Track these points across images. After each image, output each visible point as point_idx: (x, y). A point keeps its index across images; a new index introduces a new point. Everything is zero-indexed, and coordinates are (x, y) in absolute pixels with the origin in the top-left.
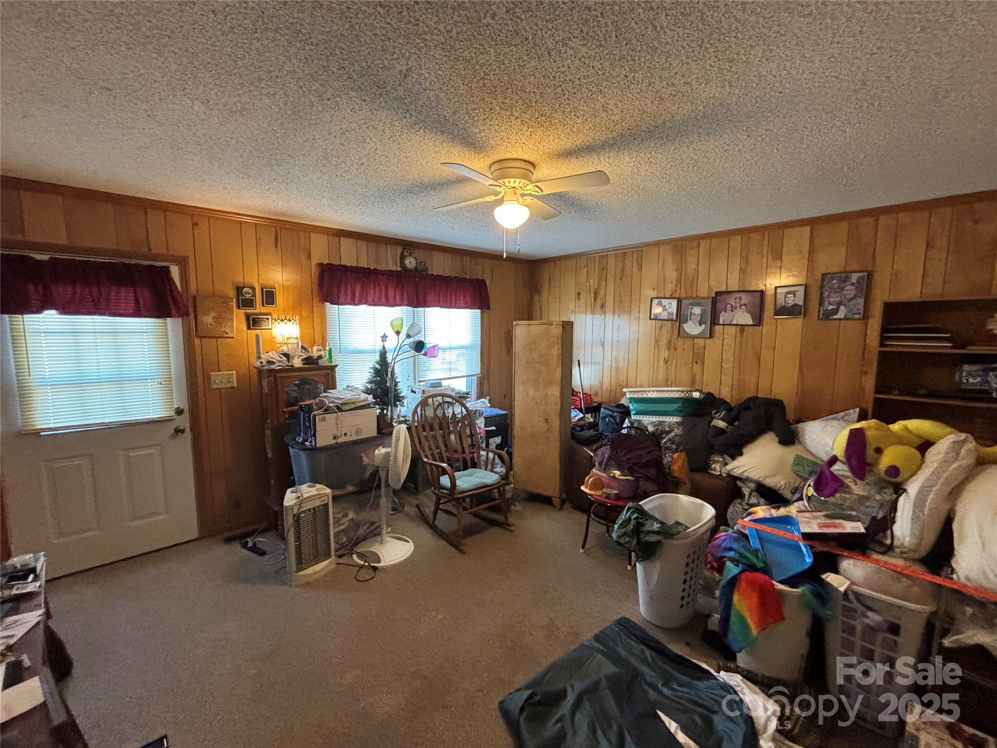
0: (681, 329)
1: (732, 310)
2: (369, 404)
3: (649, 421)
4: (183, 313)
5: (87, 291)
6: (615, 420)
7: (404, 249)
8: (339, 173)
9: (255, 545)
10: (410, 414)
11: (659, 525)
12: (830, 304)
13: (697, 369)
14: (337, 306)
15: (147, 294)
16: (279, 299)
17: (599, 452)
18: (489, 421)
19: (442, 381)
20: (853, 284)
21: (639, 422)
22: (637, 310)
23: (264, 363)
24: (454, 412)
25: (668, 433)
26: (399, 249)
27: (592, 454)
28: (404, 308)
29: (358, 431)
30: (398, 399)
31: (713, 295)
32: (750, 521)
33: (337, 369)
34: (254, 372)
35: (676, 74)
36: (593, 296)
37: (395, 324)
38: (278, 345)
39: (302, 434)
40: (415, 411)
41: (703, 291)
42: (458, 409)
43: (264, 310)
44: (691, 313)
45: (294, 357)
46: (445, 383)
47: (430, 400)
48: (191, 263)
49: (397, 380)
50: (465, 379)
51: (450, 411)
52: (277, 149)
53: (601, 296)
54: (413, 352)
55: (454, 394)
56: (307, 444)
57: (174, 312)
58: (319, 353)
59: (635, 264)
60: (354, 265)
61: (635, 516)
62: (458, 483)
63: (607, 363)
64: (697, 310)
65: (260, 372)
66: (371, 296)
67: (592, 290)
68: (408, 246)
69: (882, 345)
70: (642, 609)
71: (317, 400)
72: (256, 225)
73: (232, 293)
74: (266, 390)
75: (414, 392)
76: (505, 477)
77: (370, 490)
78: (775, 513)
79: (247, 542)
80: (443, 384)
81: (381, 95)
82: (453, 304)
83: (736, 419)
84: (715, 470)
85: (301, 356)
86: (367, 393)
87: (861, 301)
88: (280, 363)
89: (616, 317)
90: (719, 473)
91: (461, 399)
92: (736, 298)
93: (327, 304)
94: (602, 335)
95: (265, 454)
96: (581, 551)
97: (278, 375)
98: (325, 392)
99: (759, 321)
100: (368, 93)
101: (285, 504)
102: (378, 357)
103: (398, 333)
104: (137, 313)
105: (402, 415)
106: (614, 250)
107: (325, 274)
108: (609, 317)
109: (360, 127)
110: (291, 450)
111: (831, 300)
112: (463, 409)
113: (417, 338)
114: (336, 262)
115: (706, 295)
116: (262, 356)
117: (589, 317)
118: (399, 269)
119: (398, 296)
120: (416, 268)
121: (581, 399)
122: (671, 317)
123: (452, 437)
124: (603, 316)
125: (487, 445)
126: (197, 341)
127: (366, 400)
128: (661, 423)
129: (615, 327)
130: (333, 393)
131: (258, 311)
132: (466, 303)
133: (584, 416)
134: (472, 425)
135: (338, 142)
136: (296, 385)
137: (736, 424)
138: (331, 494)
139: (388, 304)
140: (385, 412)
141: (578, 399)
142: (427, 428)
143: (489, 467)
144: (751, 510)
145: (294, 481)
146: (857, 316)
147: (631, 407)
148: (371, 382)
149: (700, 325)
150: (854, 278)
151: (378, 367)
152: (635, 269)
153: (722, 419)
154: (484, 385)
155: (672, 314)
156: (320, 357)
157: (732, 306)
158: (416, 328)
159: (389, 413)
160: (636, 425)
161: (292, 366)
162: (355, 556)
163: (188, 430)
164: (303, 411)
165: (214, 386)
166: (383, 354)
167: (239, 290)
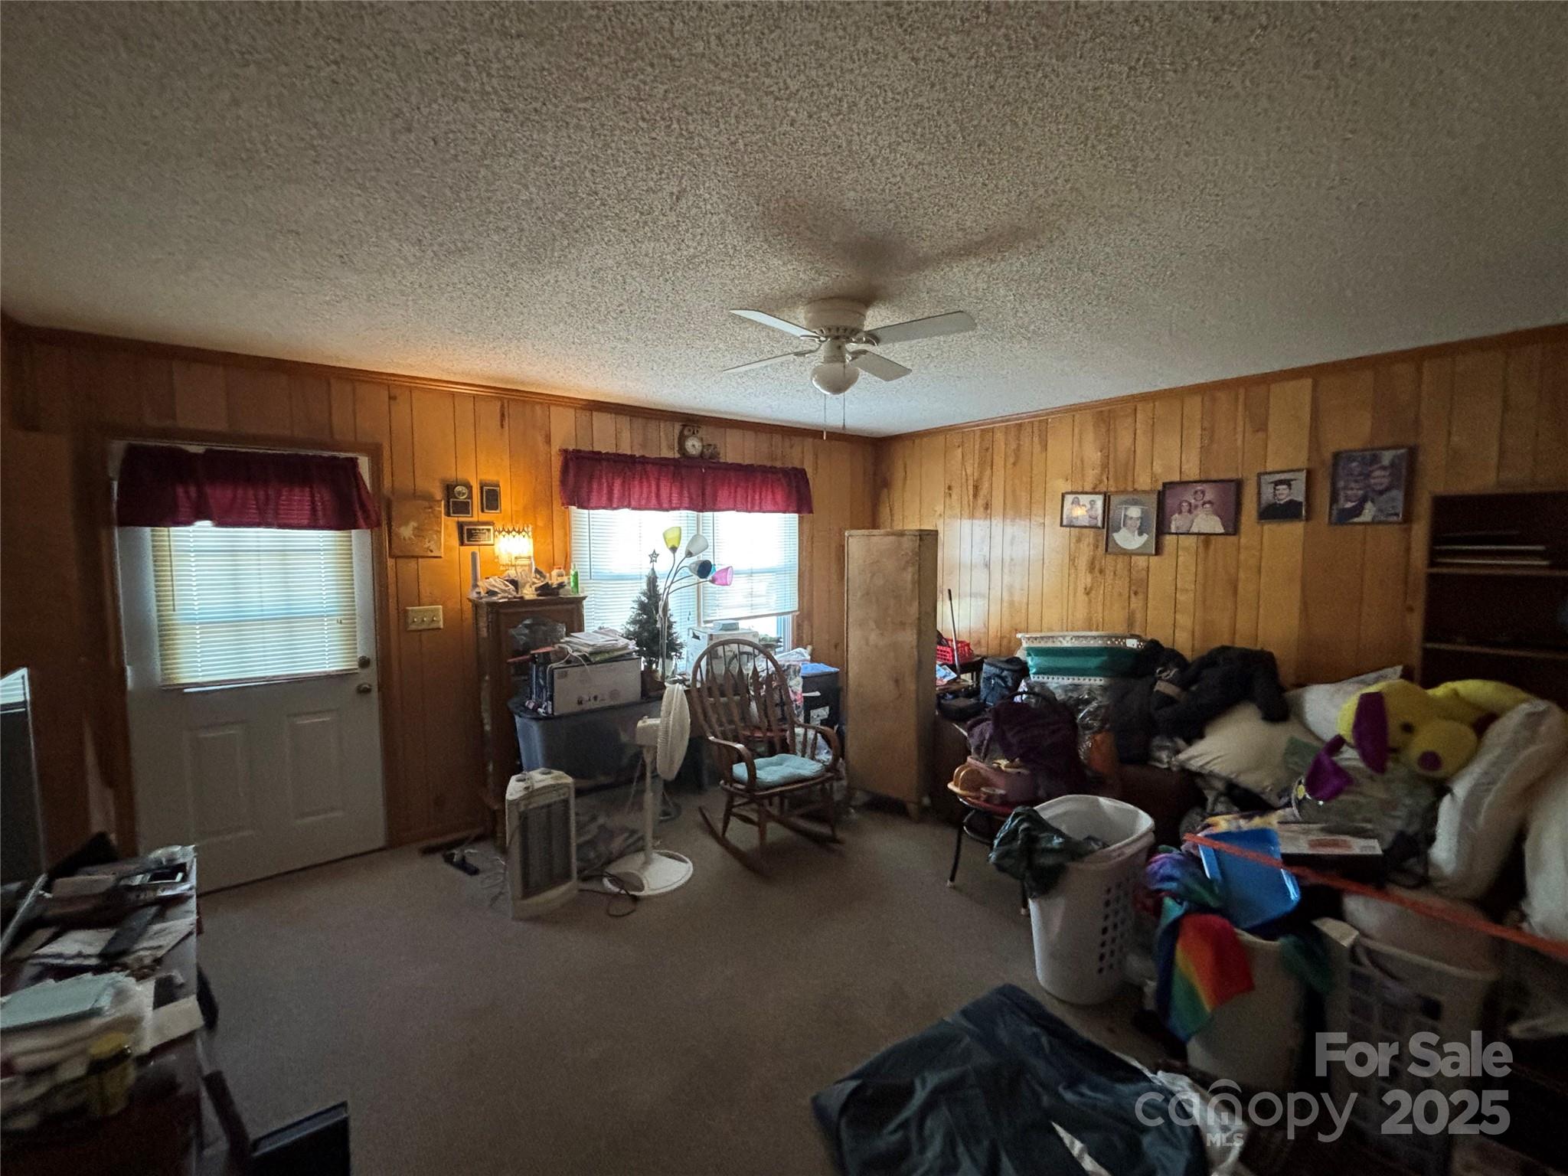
0: (1110, 540)
1: (1190, 511)
2: (630, 654)
3: (1056, 684)
4: (373, 524)
5: (251, 493)
6: (1005, 682)
7: (684, 426)
8: (590, 325)
9: (463, 859)
10: (690, 671)
11: (1061, 840)
12: (1348, 499)
13: (1136, 603)
14: (586, 511)
15: (327, 496)
16: (505, 502)
17: (977, 730)
18: (809, 682)
19: (740, 622)
20: (1384, 468)
21: (1042, 685)
22: (1041, 512)
23: (483, 594)
24: (755, 668)
25: (1087, 702)
26: (678, 427)
27: (966, 734)
28: (684, 513)
29: (614, 694)
30: (673, 647)
31: (1160, 488)
32: (1206, 836)
33: (585, 602)
34: (468, 607)
35: (1056, 178)
36: (971, 492)
37: (669, 536)
38: (502, 568)
39: (534, 696)
40: (698, 665)
41: (1144, 482)
42: (762, 665)
43: (484, 517)
44: (1125, 516)
45: (525, 584)
46: (743, 625)
47: (720, 649)
48: (386, 453)
49: (672, 619)
50: (775, 618)
51: (750, 665)
52: (507, 295)
53: (984, 492)
54: (696, 578)
55: (756, 641)
56: (541, 710)
57: (361, 522)
58: (560, 580)
59: (1036, 439)
60: (612, 450)
61: (1025, 825)
62: (760, 774)
63: (996, 593)
64: (1135, 512)
65: (476, 606)
66: (636, 496)
67: (971, 482)
68: (690, 421)
69: (1432, 564)
70: (1040, 974)
71: (557, 646)
72: (474, 397)
73: (439, 494)
74: (484, 633)
75: (698, 638)
76: (831, 768)
77: (630, 781)
78: (1244, 825)
79: (453, 855)
80: (740, 626)
81: (646, 223)
82: (757, 508)
83: (1195, 680)
84: (1160, 761)
85: (534, 583)
86: (627, 638)
87: (1398, 495)
88: (504, 593)
89: (1008, 521)
90: (1166, 766)
91: (766, 648)
92: (1196, 492)
93: (573, 508)
94: (986, 549)
95: (482, 725)
96: (949, 883)
97: (502, 611)
98: (568, 635)
99: (1233, 527)
100: (628, 221)
101: (509, 796)
102: (644, 586)
103: (674, 549)
104: (313, 525)
105: (679, 671)
106: (1002, 421)
107: (571, 464)
108: (997, 523)
109: (619, 264)
110: (517, 719)
111: (1349, 492)
112: (770, 663)
113: (703, 557)
114: (585, 447)
115: (1147, 488)
116: (479, 583)
117: (966, 524)
118: (677, 456)
119: (675, 496)
120: (702, 454)
121: (953, 651)
122: (1093, 522)
123: (753, 705)
124: (988, 522)
125: (807, 719)
126: (390, 562)
127: (625, 647)
128: (1076, 687)
129: (1008, 538)
130: (579, 638)
131: (475, 519)
132: (775, 503)
133: (958, 677)
134: (784, 686)
135: (589, 283)
136: (527, 626)
137: (1194, 688)
138: (572, 786)
139: (660, 507)
140: (654, 666)
141: (949, 650)
142: (716, 692)
143: (809, 751)
144: (1210, 820)
145: (521, 765)
146: (1395, 518)
147: (1030, 663)
148: (634, 622)
149: (1140, 534)
150: (1387, 457)
151: (644, 599)
152: (1037, 448)
153: (1170, 681)
154: (803, 630)
155: (1096, 518)
156: (561, 585)
157: (1190, 504)
158: (700, 543)
159: (660, 669)
160: (1037, 690)
161: (522, 598)
162: (606, 882)
163: (375, 689)
164: (535, 662)
165: (413, 627)
166: (652, 581)
167: (449, 489)
